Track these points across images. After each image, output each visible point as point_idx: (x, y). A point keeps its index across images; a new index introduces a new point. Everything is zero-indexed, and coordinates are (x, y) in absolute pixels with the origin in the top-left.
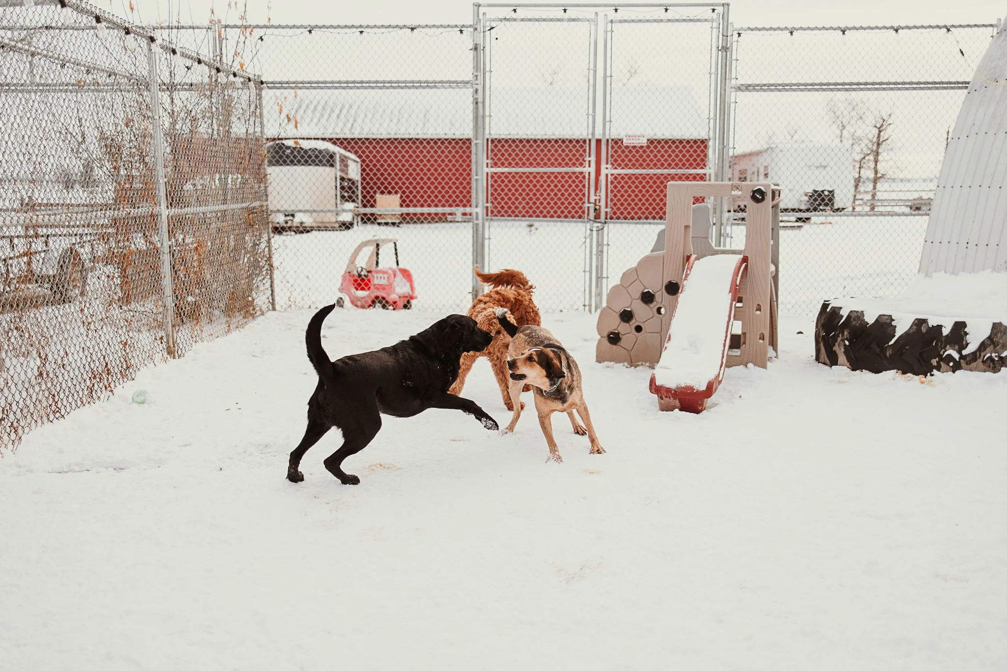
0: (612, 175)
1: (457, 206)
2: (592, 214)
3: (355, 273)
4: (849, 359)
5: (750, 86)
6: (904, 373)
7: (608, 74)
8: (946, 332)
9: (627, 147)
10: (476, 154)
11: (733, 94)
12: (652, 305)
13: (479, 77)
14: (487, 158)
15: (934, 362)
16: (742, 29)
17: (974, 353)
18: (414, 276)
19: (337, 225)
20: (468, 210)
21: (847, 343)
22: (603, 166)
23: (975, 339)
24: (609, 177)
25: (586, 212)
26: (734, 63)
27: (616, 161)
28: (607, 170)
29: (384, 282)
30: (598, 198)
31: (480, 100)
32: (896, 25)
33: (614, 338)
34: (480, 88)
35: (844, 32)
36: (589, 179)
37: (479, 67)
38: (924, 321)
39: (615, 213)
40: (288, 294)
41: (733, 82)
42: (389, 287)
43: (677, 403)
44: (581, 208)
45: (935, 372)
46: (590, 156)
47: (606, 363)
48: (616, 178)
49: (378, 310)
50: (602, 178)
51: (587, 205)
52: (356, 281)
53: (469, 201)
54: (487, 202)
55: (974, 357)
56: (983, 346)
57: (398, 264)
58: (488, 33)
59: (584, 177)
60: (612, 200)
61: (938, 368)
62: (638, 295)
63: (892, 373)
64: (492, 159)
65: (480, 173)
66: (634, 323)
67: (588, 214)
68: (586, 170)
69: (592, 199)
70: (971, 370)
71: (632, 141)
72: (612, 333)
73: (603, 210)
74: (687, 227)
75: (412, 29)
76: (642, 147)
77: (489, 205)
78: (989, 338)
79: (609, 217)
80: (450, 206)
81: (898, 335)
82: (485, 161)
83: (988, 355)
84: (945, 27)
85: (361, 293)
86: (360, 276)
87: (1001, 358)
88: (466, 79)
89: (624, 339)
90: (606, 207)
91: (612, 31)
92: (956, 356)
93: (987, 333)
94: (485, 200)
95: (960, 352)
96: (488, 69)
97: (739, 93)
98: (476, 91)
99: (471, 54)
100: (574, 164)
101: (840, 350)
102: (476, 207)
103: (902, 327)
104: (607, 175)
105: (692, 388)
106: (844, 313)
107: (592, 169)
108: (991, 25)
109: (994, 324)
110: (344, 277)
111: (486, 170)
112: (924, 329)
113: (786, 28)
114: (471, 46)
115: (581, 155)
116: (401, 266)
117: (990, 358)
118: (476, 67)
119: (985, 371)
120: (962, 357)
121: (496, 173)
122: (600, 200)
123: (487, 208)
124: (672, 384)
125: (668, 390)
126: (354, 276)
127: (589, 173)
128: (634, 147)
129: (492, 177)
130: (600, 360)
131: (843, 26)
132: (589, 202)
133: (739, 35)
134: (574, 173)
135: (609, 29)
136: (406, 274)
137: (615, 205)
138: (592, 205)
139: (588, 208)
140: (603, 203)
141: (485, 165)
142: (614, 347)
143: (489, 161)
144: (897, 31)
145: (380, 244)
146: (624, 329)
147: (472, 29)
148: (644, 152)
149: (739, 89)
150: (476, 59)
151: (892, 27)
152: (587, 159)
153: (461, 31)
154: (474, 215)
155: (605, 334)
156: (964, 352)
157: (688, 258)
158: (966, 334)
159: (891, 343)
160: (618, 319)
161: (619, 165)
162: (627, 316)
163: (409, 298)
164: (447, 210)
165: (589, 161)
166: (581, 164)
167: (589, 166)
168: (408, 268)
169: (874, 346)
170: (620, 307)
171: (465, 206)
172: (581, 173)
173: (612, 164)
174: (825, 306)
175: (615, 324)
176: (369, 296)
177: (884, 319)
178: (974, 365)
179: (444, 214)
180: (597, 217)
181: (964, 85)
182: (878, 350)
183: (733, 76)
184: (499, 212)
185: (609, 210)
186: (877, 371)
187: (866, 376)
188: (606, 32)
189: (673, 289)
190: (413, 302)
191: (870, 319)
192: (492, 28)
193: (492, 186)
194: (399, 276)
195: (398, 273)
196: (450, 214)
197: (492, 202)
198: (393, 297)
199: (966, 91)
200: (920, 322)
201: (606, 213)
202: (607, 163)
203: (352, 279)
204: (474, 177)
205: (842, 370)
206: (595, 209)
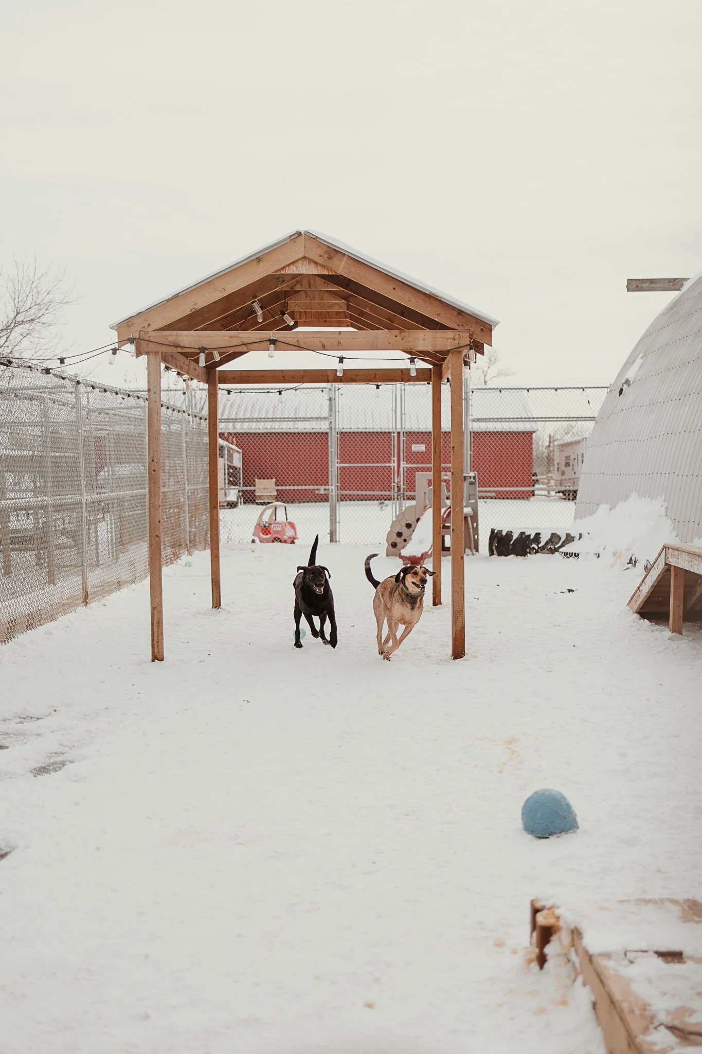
0: (406, 467)
1: (321, 485)
2: (396, 489)
3: (262, 525)
4: (497, 552)
5: (479, 419)
6: (517, 556)
7: (403, 413)
8: (532, 537)
9: (414, 452)
10: (331, 456)
11: (471, 423)
12: (411, 529)
13: (332, 415)
14: (338, 459)
15: (528, 550)
16: (474, 389)
17: (543, 546)
18: (297, 526)
19: (225, 504)
20: (327, 487)
21: (496, 544)
22: (402, 462)
23: (544, 540)
24: (405, 468)
25: (393, 488)
26: (470, 407)
27: (408, 460)
28: (403, 465)
29: (279, 529)
30: (399, 480)
31: (333, 427)
32: (556, 387)
33: (394, 545)
34: (333, 421)
35: (528, 391)
36: (394, 470)
37: (331, 409)
38: (524, 533)
39: (408, 488)
40: (227, 535)
41: (471, 417)
42: (282, 532)
43: (410, 562)
44: (389, 486)
45: (528, 555)
46: (394, 457)
47: (390, 557)
48: (408, 469)
49: (277, 545)
50: (401, 469)
51: (393, 484)
52: (263, 529)
53: (327, 483)
54: (338, 483)
55: (543, 548)
56: (547, 543)
57: (287, 519)
58: (337, 392)
59: (391, 469)
60: (407, 481)
61: (530, 553)
62: (405, 525)
63: (512, 556)
64: (340, 459)
65: (333, 467)
66: (403, 538)
67: (394, 490)
68: (392, 465)
69: (396, 481)
70: (543, 553)
71: (417, 449)
72: (393, 543)
73: (402, 487)
74: (425, 493)
75: (296, 390)
76: (422, 452)
77: (339, 484)
78: (549, 539)
79: (405, 490)
80: (317, 485)
81: (514, 538)
82: (337, 460)
83: (549, 547)
84: (582, 388)
85: (265, 537)
86: (265, 526)
87: (555, 548)
88: (325, 416)
89: (398, 545)
90: (404, 485)
91: (405, 390)
92: (536, 548)
93: (549, 537)
94: (336, 482)
95: (538, 546)
96: (337, 410)
97: (474, 423)
98: (331, 422)
99: (328, 403)
100: (385, 462)
101: (494, 548)
102: (332, 485)
103: (515, 536)
104: (404, 468)
105: (415, 556)
106: (496, 532)
107: (396, 465)
108: (606, 387)
109: (552, 534)
110: (256, 527)
111: (337, 465)
112: (524, 536)
113: (498, 389)
114: (328, 398)
115: (389, 457)
116: (289, 521)
117: (550, 548)
118: (331, 410)
119: (548, 554)
120: (539, 548)
121: (342, 467)
122: (400, 482)
123: (338, 486)
124: (408, 555)
125: (406, 557)
126: (262, 526)
127: (394, 467)
128: (418, 452)
129: (340, 469)
130: (388, 555)
131: (528, 387)
132: (394, 482)
133: (473, 392)
134: (385, 467)
135: (403, 388)
136: (292, 525)
137: (409, 484)
138: (396, 484)
139: (394, 486)
140: (402, 483)
141: (336, 462)
142: (394, 549)
143: (339, 460)
144: (556, 390)
145: (277, 507)
146: (399, 541)
147: (328, 390)
148: (424, 455)
149: (474, 421)
150: (331, 405)
151: (554, 388)
152: (393, 459)
153: (322, 391)
154: (330, 490)
155: (390, 543)
156: (540, 546)
157: (426, 507)
158: (540, 538)
159: (511, 543)
160: (396, 536)
161: (410, 462)
162: (399, 535)
163: (292, 539)
164: (316, 487)
165: (394, 460)
166: (389, 462)
167: (394, 462)
168: (292, 521)
169: (505, 545)
170: (396, 531)
171: (325, 485)
172: (389, 467)
173: (406, 461)
174: (493, 531)
175: (394, 538)
176: (270, 538)
177: (509, 533)
178: (544, 551)
179: (314, 490)
180: (399, 490)
181: (592, 419)
182: (507, 546)
183: (471, 414)
184: (344, 488)
185: (405, 487)
186: (506, 556)
187: (503, 558)
188: (401, 390)
189: (418, 520)
190: (295, 541)
191: (504, 533)
192: (339, 389)
193: (340, 474)
194: (288, 526)
195: (287, 524)
196: (317, 490)
197: (340, 483)
198: (285, 537)
199: (594, 422)
200: (522, 533)
201: (404, 488)
202: (404, 461)
203: (261, 529)
204: (330, 469)
205: (495, 556)
206: (398, 487)
